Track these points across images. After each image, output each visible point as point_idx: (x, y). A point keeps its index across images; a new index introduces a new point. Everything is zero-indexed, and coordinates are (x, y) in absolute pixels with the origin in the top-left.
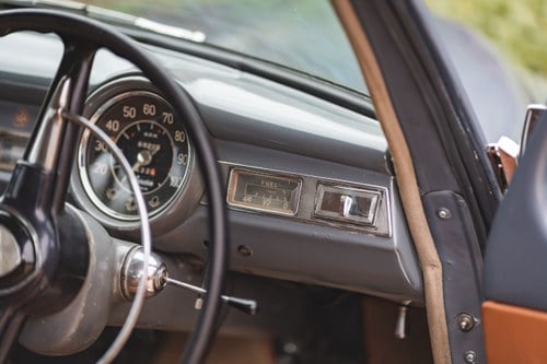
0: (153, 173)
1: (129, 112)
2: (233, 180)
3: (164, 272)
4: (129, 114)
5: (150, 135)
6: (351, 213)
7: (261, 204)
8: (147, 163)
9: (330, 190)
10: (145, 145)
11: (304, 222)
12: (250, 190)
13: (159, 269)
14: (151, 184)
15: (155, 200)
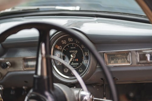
0: (77, 60)
1: (64, 42)
2: (106, 57)
3: (92, 96)
4: (64, 43)
5: (73, 48)
6: (150, 59)
7: (118, 63)
8: (75, 57)
9: (141, 53)
10: (72, 51)
11: (135, 66)
12: (112, 59)
13: (90, 96)
14: (78, 64)
15: (81, 70)
